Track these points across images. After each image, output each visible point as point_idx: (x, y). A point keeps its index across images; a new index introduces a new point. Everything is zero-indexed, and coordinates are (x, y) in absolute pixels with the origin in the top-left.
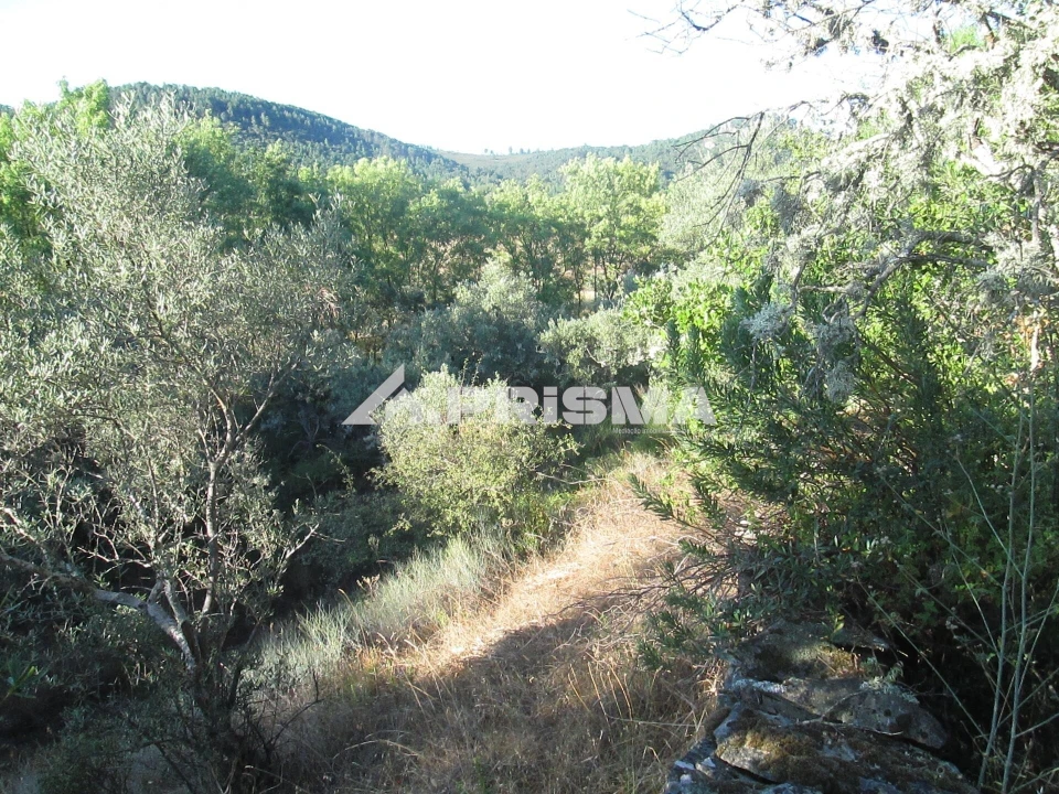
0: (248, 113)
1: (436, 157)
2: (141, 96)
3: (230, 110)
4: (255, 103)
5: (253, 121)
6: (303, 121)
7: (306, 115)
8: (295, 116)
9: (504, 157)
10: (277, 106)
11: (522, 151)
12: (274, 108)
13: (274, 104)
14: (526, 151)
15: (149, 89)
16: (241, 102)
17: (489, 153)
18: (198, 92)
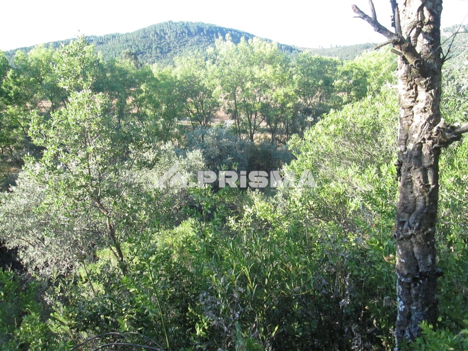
0: (212, 32)
1: (295, 50)
2: (169, 26)
3: (205, 32)
4: (216, 28)
5: (215, 36)
6: (236, 35)
7: (238, 32)
8: (233, 33)
9: (328, 49)
10: (225, 29)
11: (336, 46)
12: (224, 30)
13: (224, 28)
14: (338, 46)
15: (172, 23)
16: (210, 27)
17: (321, 48)
18: (192, 24)
